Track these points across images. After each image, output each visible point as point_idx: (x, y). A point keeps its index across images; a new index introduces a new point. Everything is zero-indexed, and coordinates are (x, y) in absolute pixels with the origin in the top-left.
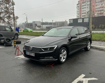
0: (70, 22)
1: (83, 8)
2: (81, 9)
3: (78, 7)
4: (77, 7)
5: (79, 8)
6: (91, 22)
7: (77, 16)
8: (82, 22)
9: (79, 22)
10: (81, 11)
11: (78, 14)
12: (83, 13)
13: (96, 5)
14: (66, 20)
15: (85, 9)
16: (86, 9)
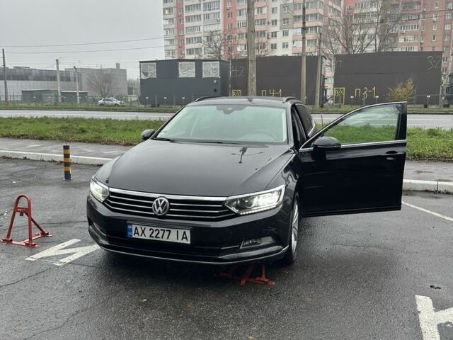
0: (146, 74)
1: (188, 19)
2: (180, 18)
3: (167, 12)
4: (164, 9)
5: (173, 16)
6: (255, 80)
7: (168, 52)
8: (193, 75)
9: (182, 74)
10: (180, 28)
11: (171, 41)
12: (189, 40)
13: (238, 8)
14: (118, 65)
15: (197, 23)
16: (201, 23)
